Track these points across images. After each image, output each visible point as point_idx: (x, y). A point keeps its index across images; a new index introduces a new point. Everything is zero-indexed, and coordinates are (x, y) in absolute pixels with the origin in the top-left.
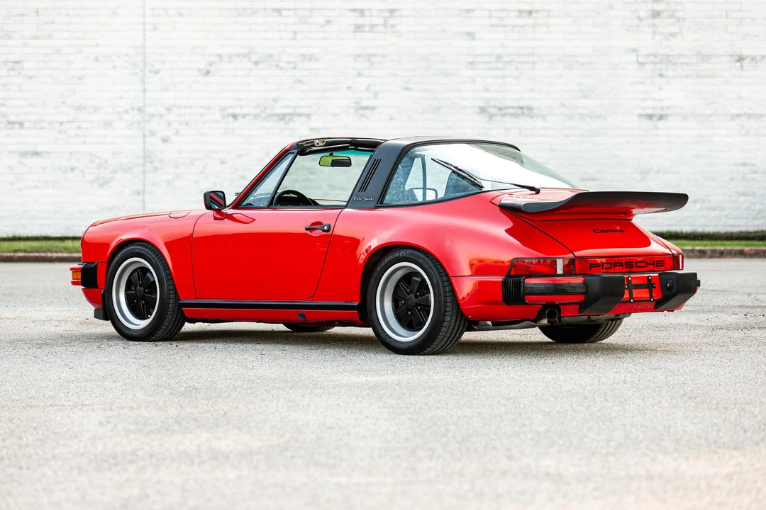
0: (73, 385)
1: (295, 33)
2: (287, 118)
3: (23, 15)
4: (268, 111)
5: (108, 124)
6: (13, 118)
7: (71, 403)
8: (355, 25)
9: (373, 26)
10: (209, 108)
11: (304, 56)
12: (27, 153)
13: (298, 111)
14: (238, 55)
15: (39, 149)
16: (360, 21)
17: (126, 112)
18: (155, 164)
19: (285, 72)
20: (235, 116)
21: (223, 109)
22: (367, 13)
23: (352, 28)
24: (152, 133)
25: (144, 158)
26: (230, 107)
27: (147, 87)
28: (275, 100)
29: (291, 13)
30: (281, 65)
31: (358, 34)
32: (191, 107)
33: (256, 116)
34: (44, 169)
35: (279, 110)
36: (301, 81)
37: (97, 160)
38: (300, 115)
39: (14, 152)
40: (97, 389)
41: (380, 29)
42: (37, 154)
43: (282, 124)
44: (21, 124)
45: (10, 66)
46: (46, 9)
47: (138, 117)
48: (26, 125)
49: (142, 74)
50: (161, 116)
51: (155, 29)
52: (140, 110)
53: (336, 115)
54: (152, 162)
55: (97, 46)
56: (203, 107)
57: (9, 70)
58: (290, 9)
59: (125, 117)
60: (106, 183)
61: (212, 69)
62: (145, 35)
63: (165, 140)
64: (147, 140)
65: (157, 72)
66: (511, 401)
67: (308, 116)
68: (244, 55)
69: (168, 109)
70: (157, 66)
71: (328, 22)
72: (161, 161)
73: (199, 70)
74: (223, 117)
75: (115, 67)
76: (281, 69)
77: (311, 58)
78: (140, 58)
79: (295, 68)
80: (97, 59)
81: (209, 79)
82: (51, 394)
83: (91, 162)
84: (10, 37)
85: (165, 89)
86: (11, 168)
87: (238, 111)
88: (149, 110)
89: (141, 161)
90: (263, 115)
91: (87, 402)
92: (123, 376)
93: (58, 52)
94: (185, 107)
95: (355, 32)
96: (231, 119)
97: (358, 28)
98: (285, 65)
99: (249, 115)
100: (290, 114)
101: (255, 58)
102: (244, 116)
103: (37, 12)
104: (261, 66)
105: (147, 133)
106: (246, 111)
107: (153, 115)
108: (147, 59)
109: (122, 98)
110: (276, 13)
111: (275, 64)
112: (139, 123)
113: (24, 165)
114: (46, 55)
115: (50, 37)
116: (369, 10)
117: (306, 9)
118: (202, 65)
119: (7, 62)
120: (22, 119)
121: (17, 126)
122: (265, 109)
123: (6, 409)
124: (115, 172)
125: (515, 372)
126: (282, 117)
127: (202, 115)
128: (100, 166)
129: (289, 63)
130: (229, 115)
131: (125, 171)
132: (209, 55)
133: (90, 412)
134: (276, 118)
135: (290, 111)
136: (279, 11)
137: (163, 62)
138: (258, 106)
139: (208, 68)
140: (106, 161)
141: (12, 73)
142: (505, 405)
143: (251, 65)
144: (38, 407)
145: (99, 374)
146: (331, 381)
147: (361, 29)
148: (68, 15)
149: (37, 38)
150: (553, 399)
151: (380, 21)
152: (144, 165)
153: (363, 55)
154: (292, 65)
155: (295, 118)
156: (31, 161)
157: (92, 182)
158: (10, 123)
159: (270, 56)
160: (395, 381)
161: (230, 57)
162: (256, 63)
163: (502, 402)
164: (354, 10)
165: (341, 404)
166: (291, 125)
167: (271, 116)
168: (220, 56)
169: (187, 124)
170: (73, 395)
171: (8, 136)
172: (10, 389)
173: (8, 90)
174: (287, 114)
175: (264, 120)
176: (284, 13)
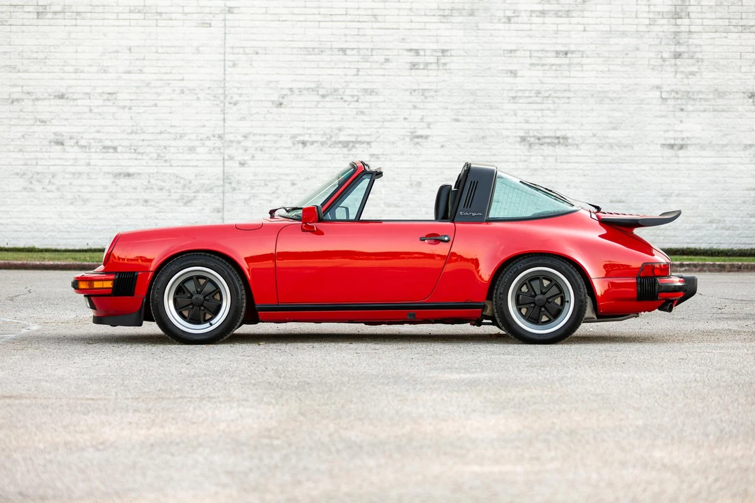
0: (195, 380)
1: (358, 70)
2: (351, 144)
3: (117, 52)
4: (333, 139)
5: (192, 149)
6: (108, 143)
7: (198, 395)
8: (411, 63)
9: (427, 64)
10: (281, 136)
11: (365, 90)
12: (120, 174)
13: (359, 139)
14: (308, 89)
15: (131, 170)
16: (416, 59)
17: (208, 138)
18: (234, 185)
19: (349, 104)
20: (304, 143)
21: (294, 137)
22: (422, 53)
23: (408, 66)
24: (231, 158)
25: (224, 180)
26: (300, 135)
27: (226, 116)
28: (340, 129)
29: (355, 52)
30: (345, 98)
31: (413, 72)
32: (265, 135)
33: (323, 144)
34: (135, 188)
35: (343, 137)
36: (362, 113)
37: (182, 181)
38: (362, 143)
39: (109, 173)
40: (217, 383)
41: (434, 66)
42: (129, 175)
43: (345, 150)
44: (115, 149)
45: (105, 96)
46: (138, 47)
47: (219, 144)
48: (119, 149)
49: (222, 105)
50: (239, 142)
51: (234, 65)
52: (220, 137)
53: (393, 143)
54: (230, 183)
55: (183, 80)
56: (276, 135)
57: (104, 100)
58: (353, 49)
59: (208, 143)
60: (190, 201)
61: (285, 101)
62: (225, 70)
63: (242, 164)
64: (227, 163)
65: (235, 104)
66: (600, 398)
67: (369, 143)
68: (313, 90)
69: (245, 137)
70: (236, 98)
71: (387, 60)
72: (238, 182)
73: (273, 102)
74: (294, 144)
75: (198, 99)
76: (345, 101)
77: (372, 92)
78: (221, 91)
79: (357, 101)
80: (182, 92)
81: (282, 110)
82: (177, 387)
83: (176, 183)
84: (105, 72)
85: (243, 119)
86: (106, 187)
87: (306, 138)
88: (228, 137)
89: (222, 182)
90: (329, 143)
91: (212, 395)
92: (238, 372)
93: (148, 85)
94: (260, 135)
95: (411, 69)
96: (301, 145)
97: (414, 66)
98: (349, 99)
99: (317, 142)
100: (353, 142)
101: (322, 92)
102: (312, 143)
103: (130, 49)
104: (327, 99)
105: (226, 157)
106: (314, 138)
107: (232, 142)
108: (227, 92)
109: (204, 126)
110: (341, 52)
111: (339, 97)
112: (219, 149)
113: (117, 185)
114: (137, 87)
115: (141, 72)
116: (424, 50)
117: (367, 49)
118: (275, 98)
119: (103, 93)
120: (116, 144)
121: (111, 150)
122: (331, 137)
123: (140, 400)
124: (198, 191)
125: (592, 371)
126: (346, 144)
127: (275, 142)
128: (184, 186)
129: (353, 96)
130: (298, 142)
131: (206, 191)
132: (282, 89)
133: (219, 404)
134: (340, 145)
135: (353, 139)
136: (343, 50)
137: (241, 95)
138: (325, 134)
139: (281, 99)
140: (190, 182)
141: (107, 103)
142: (595, 401)
143: (317, 98)
144: (169, 398)
145: (215, 369)
146: (428, 377)
147: (417, 67)
148: (157, 52)
149: (129, 72)
150: (637, 396)
151: (433, 60)
152: (224, 186)
153: (418, 90)
154: (355, 99)
155: (357, 145)
156: (123, 182)
157: (177, 201)
158: (104, 148)
159: (336, 90)
160: (487, 378)
161: (300, 90)
162: (323, 96)
163: (591, 397)
164: (410, 50)
165: (445, 398)
166: (354, 151)
167: (336, 143)
168: (291, 89)
169: (261, 150)
170: (197, 388)
171: (103, 159)
172: (138, 382)
173: (104, 118)
174: (350, 142)
175: (330, 147)
176: (348, 52)
